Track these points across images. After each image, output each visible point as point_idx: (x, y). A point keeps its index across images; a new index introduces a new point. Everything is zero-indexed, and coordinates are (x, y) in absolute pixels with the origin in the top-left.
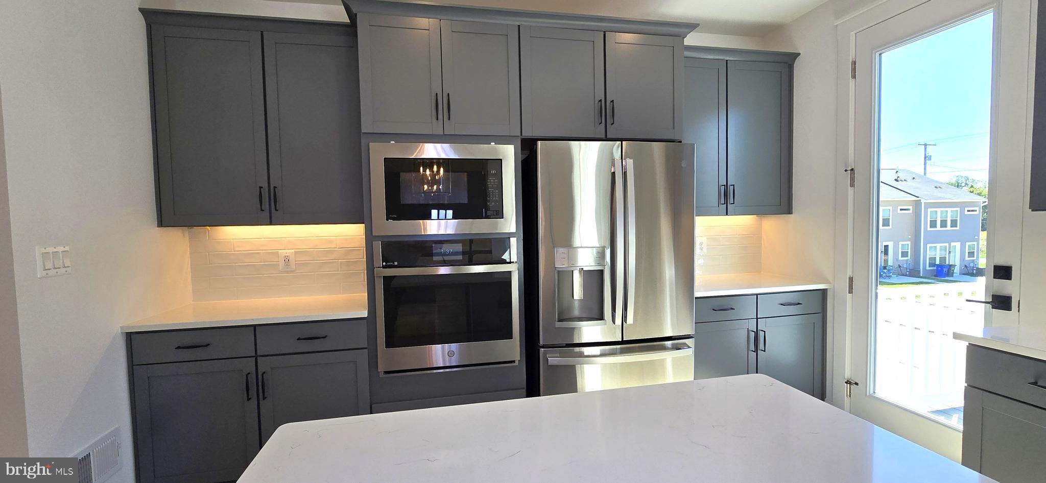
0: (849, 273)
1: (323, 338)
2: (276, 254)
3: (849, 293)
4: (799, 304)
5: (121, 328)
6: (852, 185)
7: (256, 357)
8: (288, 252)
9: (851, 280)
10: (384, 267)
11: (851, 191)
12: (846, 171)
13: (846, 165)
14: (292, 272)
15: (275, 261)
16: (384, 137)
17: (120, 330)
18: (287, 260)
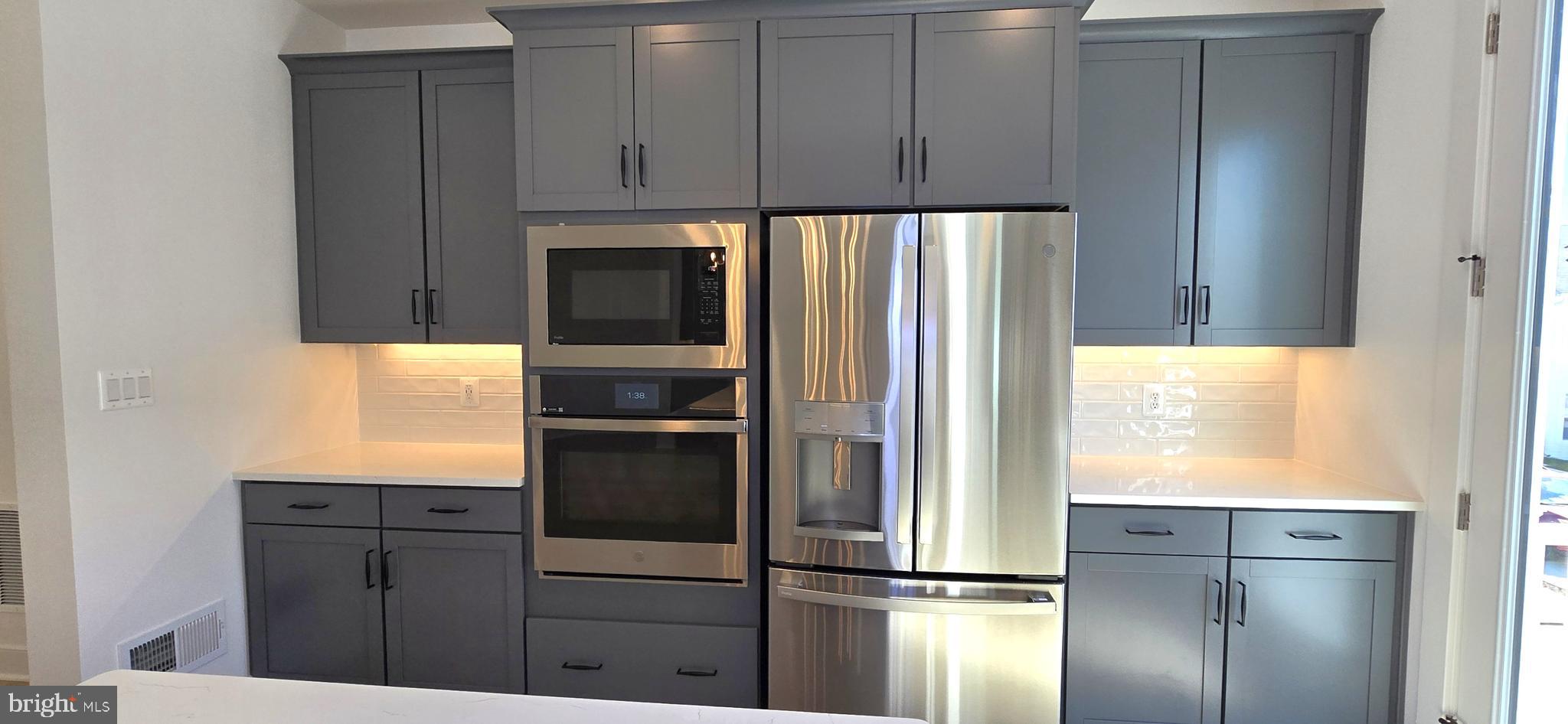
0: (1461, 484)
1: (463, 512)
2: (456, 382)
3: (1459, 528)
4: (1335, 537)
5: (234, 474)
6: (1478, 291)
7: (381, 529)
8: (471, 380)
9: (1465, 500)
10: (544, 415)
11: (1472, 304)
12: (1461, 260)
13: (1465, 246)
14: (475, 408)
15: (454, 391)
16: (549, 217)
17: (231, 476)
18: (469, 392)
